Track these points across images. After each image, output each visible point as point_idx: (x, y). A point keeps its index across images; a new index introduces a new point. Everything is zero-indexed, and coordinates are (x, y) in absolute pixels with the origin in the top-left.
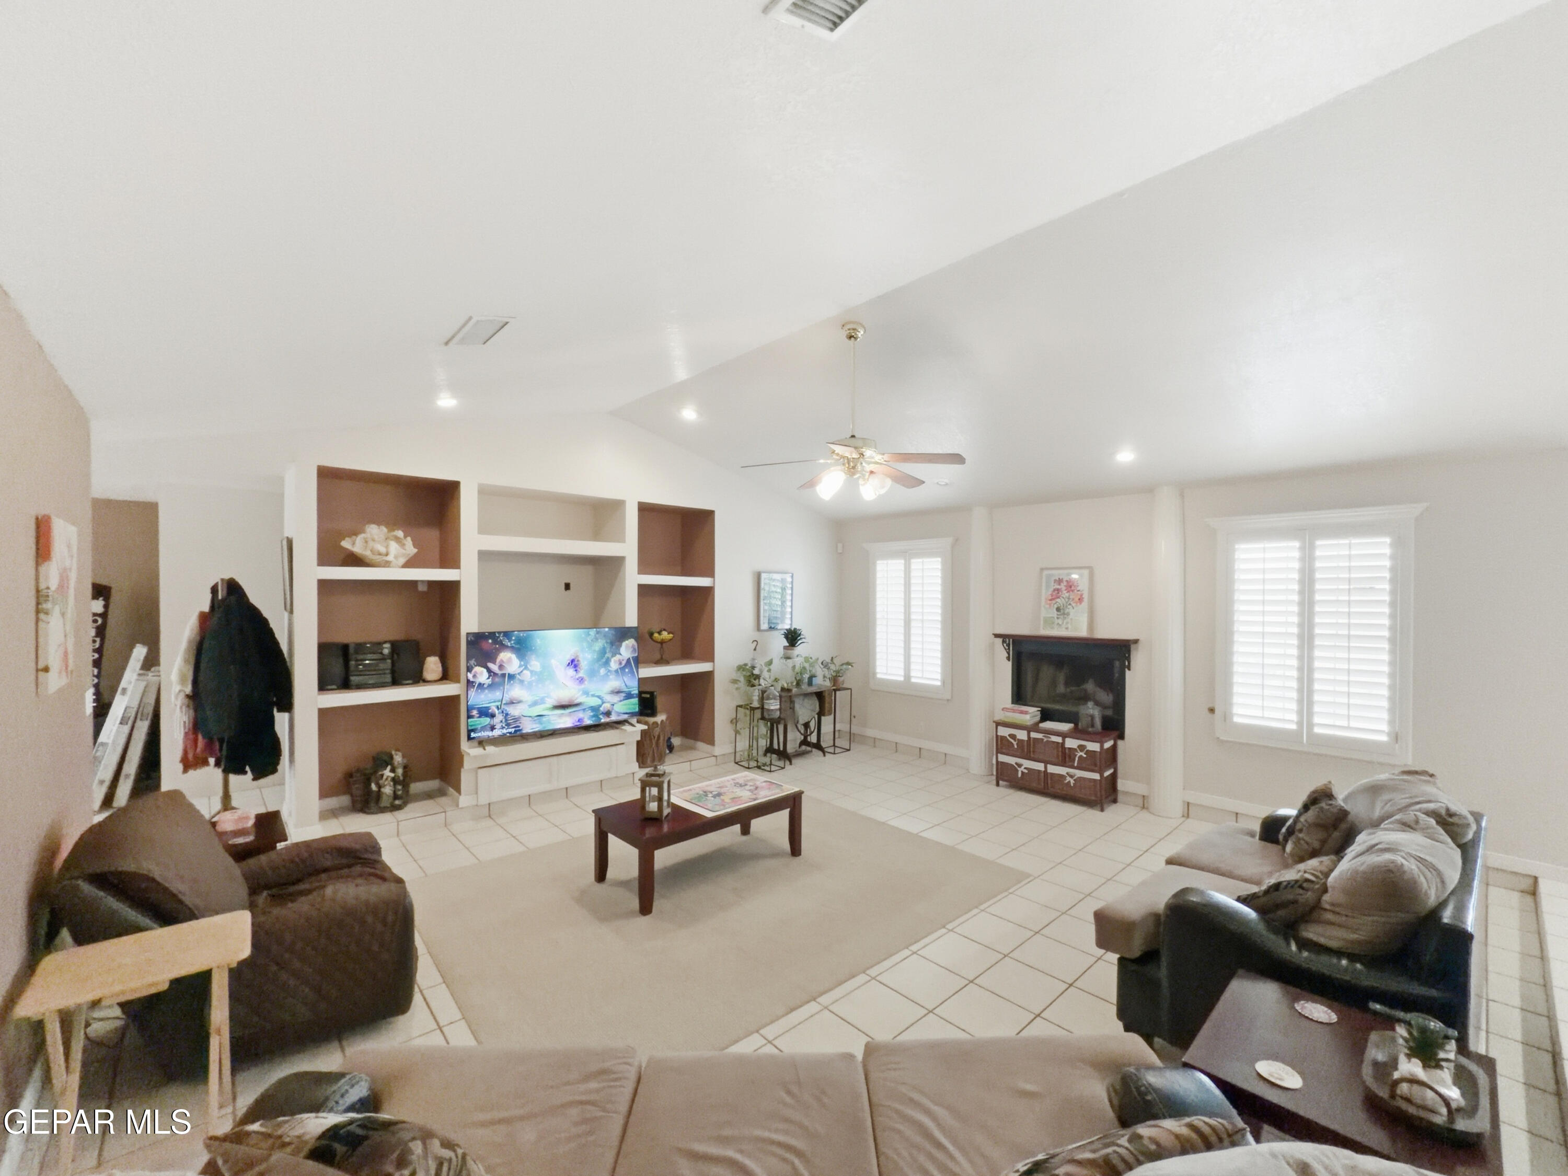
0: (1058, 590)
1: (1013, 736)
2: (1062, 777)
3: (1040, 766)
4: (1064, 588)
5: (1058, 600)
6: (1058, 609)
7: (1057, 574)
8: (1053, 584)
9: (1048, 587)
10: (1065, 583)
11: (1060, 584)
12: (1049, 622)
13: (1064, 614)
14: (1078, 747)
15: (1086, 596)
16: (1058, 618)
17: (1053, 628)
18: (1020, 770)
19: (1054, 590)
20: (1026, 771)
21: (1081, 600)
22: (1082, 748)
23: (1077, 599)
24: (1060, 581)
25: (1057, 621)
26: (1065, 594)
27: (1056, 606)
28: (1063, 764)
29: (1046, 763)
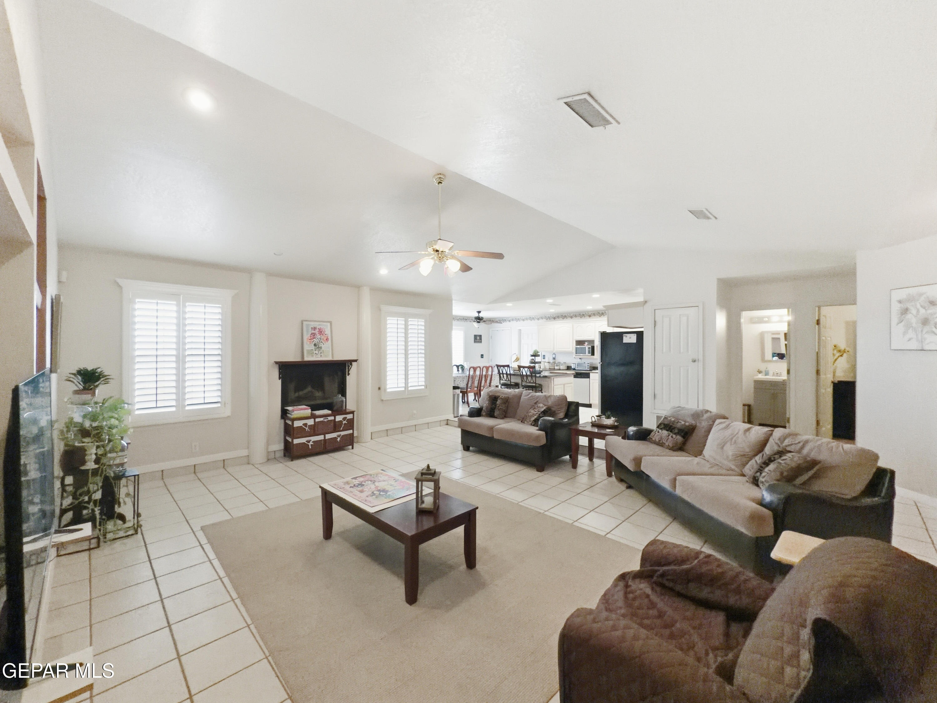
0: (314, 333)
1: (305, 425)
2: (335, 439)
3: (321, 437)
4: (317, 333)
5: (314, 339)
6: (315, 345)
7: (313, 324)
8: (310, 330)
9: (307, 331)
10: (318, 330)
11: (314, 330)
12: (310, 352)
13: (318, 347)
14: (343, 419)
15: (330, 337)
16: (315, 350)
17: (313, 356)
18: (310, 444)
19: (312, 334)
20: (312, 444)
21: (327, 339)
22: (344, 419)
23: (325, 339)
24: (315, 329)
25: (315, 352)
26: (318, 336)
27: (313, 343)
28: (335, 431)
29: (324, 434)
